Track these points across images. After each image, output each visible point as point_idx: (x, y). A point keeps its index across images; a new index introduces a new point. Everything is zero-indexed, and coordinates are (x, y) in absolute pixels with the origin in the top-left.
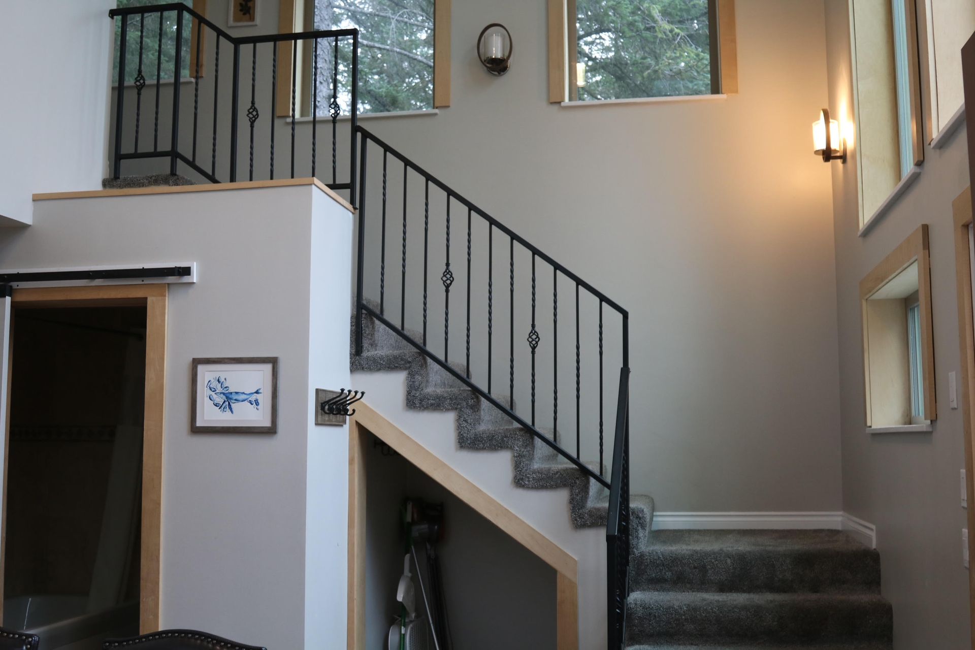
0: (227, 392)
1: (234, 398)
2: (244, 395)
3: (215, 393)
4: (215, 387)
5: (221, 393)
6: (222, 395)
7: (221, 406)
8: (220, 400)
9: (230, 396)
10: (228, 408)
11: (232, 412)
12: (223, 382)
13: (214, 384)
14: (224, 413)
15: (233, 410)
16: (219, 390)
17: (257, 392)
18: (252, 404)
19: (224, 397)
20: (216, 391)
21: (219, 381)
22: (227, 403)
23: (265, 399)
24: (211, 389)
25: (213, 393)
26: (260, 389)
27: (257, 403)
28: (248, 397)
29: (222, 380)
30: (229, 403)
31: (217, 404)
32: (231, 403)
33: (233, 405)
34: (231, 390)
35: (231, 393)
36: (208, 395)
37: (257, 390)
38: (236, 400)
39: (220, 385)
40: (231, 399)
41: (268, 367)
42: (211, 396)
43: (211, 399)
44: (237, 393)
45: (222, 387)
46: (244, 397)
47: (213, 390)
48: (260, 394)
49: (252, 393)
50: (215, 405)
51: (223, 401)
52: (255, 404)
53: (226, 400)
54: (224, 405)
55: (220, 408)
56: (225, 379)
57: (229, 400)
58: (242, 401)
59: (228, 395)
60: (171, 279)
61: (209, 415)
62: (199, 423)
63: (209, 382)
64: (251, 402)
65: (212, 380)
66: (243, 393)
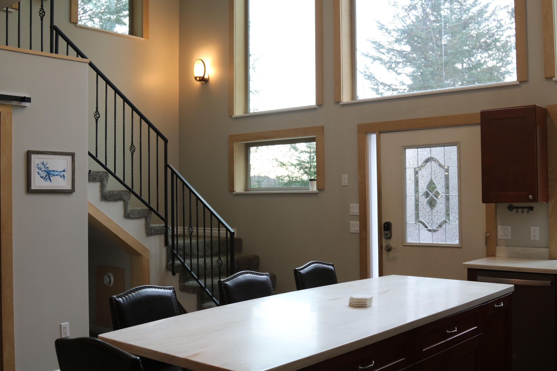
0: (48, 170)
1: (52, 174)
2: (57, 172)
3: (41, 171)
4: (41, 167)
5: (44, 171)
6: (45, 172)
7: (45, 178)
8: (44, 174)
9: (50, 173)
10: (48, 179)
11: (51, 181)
12: (45, 165)
13: (41, 166)
14: (47, 182)
15: (52, 180)
16: (43, 169)
17: (64, 171)
18: (61, 177)
19: (46, 173)
20: (41, 169)
21: (43, 164)
22: (48, 176)
23: (68, 175)
24: (38, 168)
25: (40, 171)
26: (65, 169)
27: (64, 177)
28: (59, 173)
29: (45, 163)
30: (49, 177)
31: (42, 177)
32: (50, 177)
33: (51, 178)
34: (50, 169)
35: (50, 171)
36: (37, 171)
37: (64, 170)
38: (53, 175)
39: (44, 166)
40: (50, 174)
41: (69, 158)
42: (39, 172)
43: (39, 174)
44: (53, 171)
45: (45, 168)
46: (57, 173)
47: (40, 169)
48: (65, 172)
49: (61, 171)
50: (41, 177)
51: (46, 175)
52: (63, 177)
53: (47, 175)
54: (46, 177)
55: (44, 179)
56: (47, 163)
57: (49, 174)
58: (56, 176)
59: (48, 172)
60: (15, 103)
61: (38, 183)
62: (33, 187)
63: (37, 164)
64: (61, 176)
65: (39, 164)
66: (57, 171)
